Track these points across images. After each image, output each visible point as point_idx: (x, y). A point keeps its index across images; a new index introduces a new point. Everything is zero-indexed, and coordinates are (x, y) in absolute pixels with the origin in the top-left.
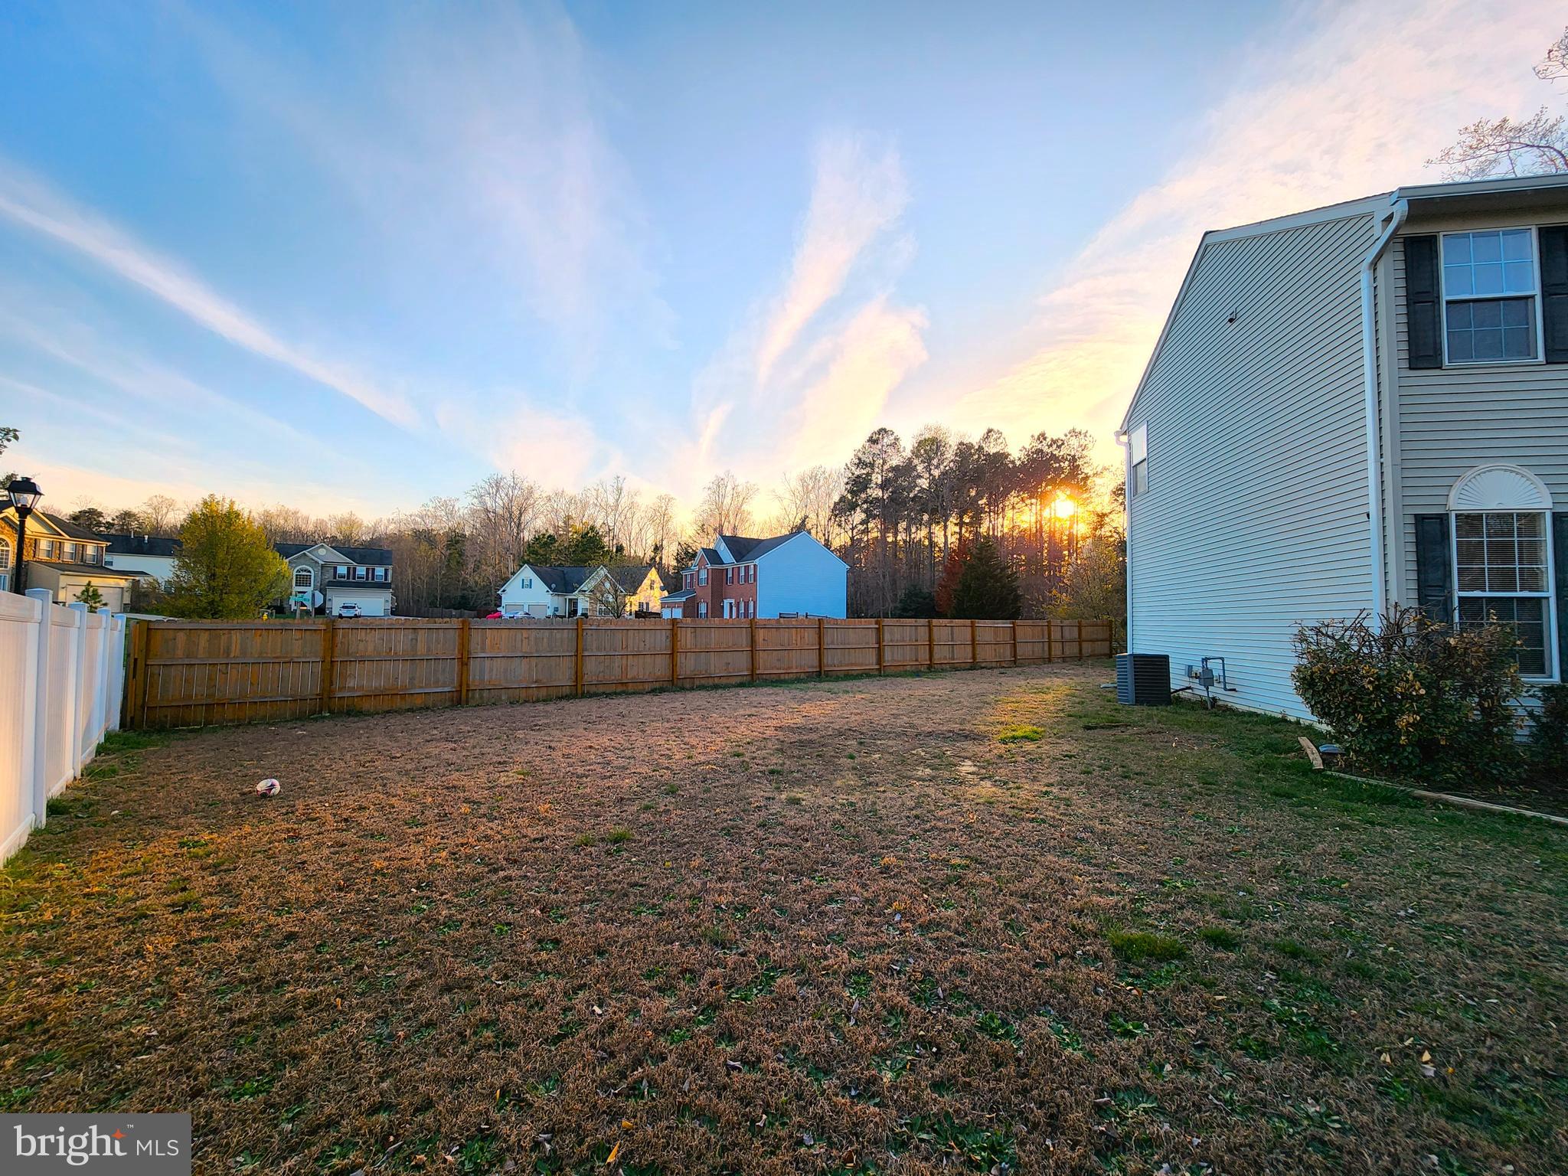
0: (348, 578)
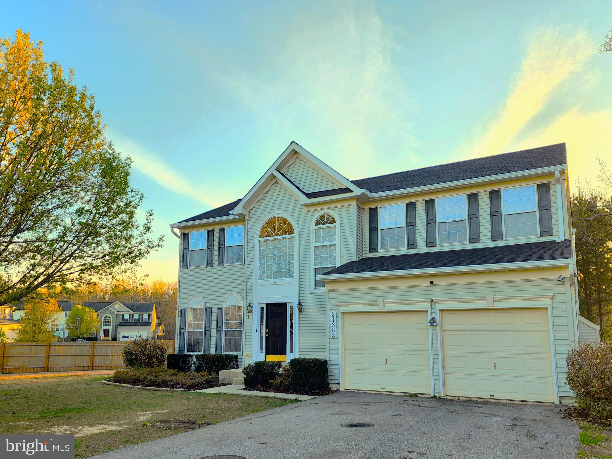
0: (129, 321)
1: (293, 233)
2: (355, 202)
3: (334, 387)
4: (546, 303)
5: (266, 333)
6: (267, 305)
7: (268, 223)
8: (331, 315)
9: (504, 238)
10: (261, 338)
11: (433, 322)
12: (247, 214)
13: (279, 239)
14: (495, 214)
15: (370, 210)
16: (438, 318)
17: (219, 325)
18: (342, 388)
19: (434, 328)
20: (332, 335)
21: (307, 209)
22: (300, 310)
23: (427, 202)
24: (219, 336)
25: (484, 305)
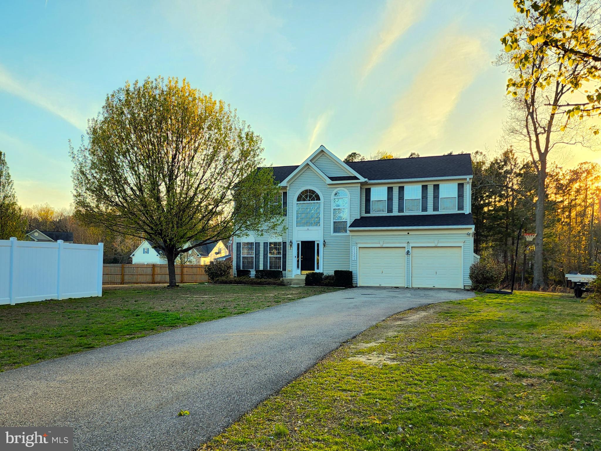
1: (320, 200)
2: (360, 185)
3: (354, 285)
4: (461, 244)
5: (301, 258)
6: (302, 242)
7: (302, 193)
8: (353, 248)
9: (440, 210)
10: (298, 261)
11: (408, 252)
12: (288, 186)
13: (310, 203)
14: (436, 196)
15: (366, 189)
16: (410, 251)
17: (265, 253)
18: (358, 286)
19: (408, 255)
20: (353, 259)
21: (329, 186)
22: (324, 245)
23: (400, 187)
24: (265, 260)
25: (433, 245)
